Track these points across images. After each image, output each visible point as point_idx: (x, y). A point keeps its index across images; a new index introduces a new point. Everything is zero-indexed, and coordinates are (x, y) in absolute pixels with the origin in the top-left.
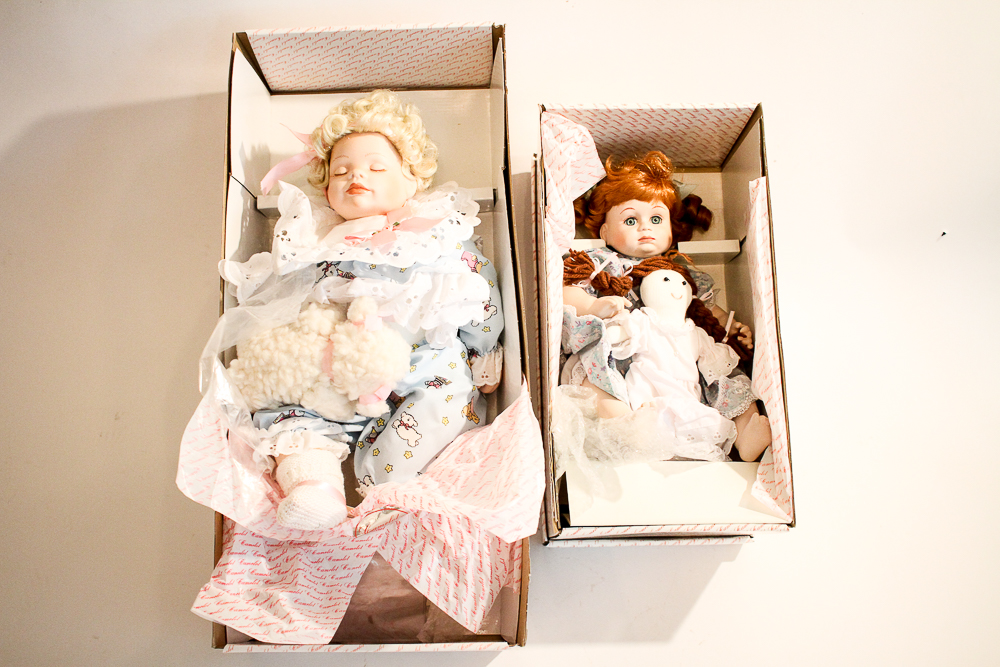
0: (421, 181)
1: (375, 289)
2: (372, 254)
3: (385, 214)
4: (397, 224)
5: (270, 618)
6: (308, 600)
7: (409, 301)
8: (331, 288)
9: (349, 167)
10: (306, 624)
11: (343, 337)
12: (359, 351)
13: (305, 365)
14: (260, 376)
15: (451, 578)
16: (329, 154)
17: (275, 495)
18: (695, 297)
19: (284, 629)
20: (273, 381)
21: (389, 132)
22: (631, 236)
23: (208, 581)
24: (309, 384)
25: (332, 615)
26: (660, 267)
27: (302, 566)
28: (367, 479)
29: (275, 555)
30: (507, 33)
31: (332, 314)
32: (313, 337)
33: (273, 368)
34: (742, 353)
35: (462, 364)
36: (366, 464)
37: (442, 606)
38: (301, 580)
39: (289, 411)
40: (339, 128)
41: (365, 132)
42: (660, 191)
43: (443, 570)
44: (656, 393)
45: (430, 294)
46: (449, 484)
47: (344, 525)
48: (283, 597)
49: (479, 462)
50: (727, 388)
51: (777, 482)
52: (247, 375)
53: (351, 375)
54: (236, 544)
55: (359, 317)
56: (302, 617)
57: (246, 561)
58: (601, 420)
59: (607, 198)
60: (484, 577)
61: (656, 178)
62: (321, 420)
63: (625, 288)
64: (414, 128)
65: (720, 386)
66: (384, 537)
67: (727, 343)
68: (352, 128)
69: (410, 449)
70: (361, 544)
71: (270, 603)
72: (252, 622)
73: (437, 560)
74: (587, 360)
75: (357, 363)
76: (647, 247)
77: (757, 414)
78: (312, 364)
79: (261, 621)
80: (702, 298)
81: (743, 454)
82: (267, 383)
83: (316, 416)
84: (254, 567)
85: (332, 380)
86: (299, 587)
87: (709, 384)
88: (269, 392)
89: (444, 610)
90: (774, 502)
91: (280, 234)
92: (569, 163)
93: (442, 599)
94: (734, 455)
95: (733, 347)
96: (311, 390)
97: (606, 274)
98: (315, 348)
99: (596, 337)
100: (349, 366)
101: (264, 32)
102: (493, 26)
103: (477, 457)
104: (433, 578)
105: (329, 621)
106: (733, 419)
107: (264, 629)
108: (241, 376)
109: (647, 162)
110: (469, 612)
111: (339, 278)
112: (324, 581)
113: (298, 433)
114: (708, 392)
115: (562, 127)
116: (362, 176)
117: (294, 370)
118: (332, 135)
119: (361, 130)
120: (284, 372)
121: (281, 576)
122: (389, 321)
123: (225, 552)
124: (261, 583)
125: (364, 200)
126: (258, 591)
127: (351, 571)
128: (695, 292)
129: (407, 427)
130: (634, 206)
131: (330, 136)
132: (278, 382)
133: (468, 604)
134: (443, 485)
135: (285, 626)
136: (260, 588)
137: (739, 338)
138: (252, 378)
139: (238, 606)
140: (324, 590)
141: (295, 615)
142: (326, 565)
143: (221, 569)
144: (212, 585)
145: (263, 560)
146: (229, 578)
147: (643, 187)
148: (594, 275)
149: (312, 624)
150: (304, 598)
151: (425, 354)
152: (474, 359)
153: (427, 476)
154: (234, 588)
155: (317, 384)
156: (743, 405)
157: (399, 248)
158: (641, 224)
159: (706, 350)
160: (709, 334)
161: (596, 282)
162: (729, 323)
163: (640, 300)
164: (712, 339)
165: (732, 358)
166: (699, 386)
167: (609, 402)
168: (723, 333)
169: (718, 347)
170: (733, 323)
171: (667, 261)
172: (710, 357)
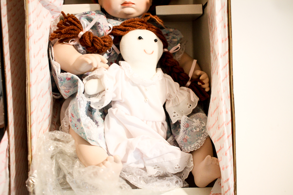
18: (166, 50)
22: (116, 1)
26: (136, 28)
44: (130, 135)
50: (187, 126)
63: (105, 46)
65: (182, 125)
67: (189, 87)
74: (70, 108)
76: (128, 10)
77: (209, 156)
80: (172, 51)
81: (197, 182)
87: (174, 122)
94: (191, 182)
95: (193, 90)
97: (90, 34)
106: (191, 152)
114: (172, 128)
128: (165, 46)
137: (199, 83)
148: (81, 33)
156: (199, 141)
159: (172, 94)
160: (175, 80)
161: (82, 41)
162: (192, 70)
163: (120, 55)
164: (177, 84)
165: (192, 99)
166: (166, 124)
167: (85, 147)
168: (187, 78)
169: (181, 91)
170: (195, 70)
171: (143, 22)
172: (175, 100)
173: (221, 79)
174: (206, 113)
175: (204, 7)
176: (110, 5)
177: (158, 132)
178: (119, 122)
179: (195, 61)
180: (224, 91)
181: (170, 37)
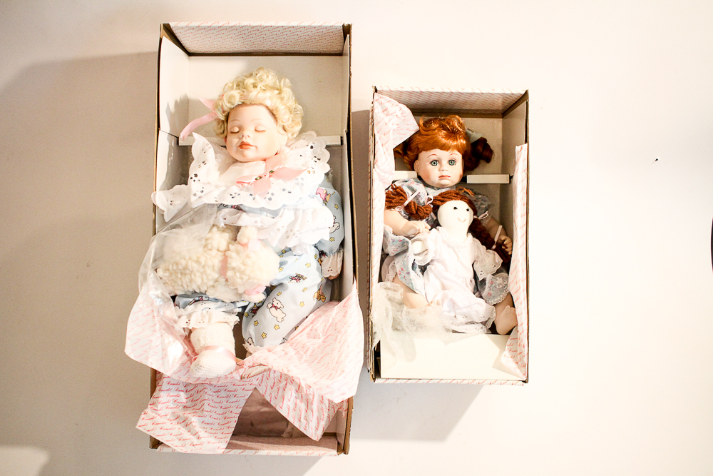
0: (290, 135)
1: (256, 222)
2: (254, 198)
3: (265, 160)
4: (272, 172)
5: (186, 435)
6: (211, 420)
7: (279, 230)
8: (228, 217)
9: (241, 128)
10: (209, 439)
11: (234, 255)
12: (244, 264)
13: (209, 271)
14: (179, 276)
15: (303, 406)
16: (227, 117)
17: (190, 352)
18: (475, 217)
19: (195, 443)
20: (187, 280)
21: (268, 103)
22: (434, 173)
23: (146, 408)
24: (211, 283)
25: (226, 431)
26: (452, 199)
27: (207, 397)
28: (250, 340)
29: (189, 388)
30: (353, 31)
31: (227, 236)
32: (214, 252)
33: (188, 272)
34: (504, 258)
35: (315, 263)
36: (249, 331)
37: (296, 425)
38: (206, 407)
39: (198, 297)
40: (233, 101)
41: (251, 104)
42: (455, 143)
43: (298, 401)
44: (444, 288)
45: (293, 223)
46: (302, 353)
47: (234, 373)
48: (195, 420)
49: (322, 338)
50: (492, 283)
51: (518, 352)
52: (171, 274)
53: (239, 281)
54: (164, 384)
55: (245, 241)
56: (206, 435)
57: (171, 394)
58: (405, 307)
59: (420, 146)
60: (324, 407)
61: (453, 133)
62: (220, 303)
63: (427, 214)
64: (286, 98)
65: (487, 282)
66: (260, 379)
67: (494, 250)
68: (243, 101)
69: (278, 323)
70: (245, 383)
71: (186, 423)
72: (174, 438)
73: (294, 394)
74: (398, 263)
75: (242, 273)
76: (444, 182)
77: (508, 306)
78: (214, 270)
79: (180, 436)
80: (479, 218)
81: (499, 329)
82: (184, 281)
83: (216, 300)
84: (176, 398)
85: (227, 280)
86: (205, 413)
87: (480, 280)
88: (185, 286)
89: (298, 427)
90: (515, 365)
91: (193, 176)
92: (391, 132)
93: (296, 420)
94: (493, 330)
95: (498, 253)
96: (213, 286)
97: (414, 203)
98: (216, 260)
99: (405, 248)
100: (238, 275)
101: (183, 24)
102: (343, 26)
103: (321, 335)
104: (292, 407)
105: (224, 436)
106: (494, 305)
107: (182, 442)
108: (167, 274)
109: (447, 122)
110: (314, 428)
111: (232, 209)
112: (221, 405)
113: (205, 311)
114: (479, 285)
115: (387, 105)
116: (249, 136)
117: (202, 274)
118: (229, 105)
119: (248, 103)
120: (195, 275)
121: (194, 403)
122: (264, 242)
123: (158, 388)
124: (181, 408)
125: (250, 153)
126: (179, 414)
127: (239, 399)
128: (475, 213)
129: (276, 308)
130: (437, 153)
131: (227, 106)
132: (191, 281)
133: (313, 424)
134: (298, 353)
135: (195, 441)
136: (180, 412)
137: (503, 247)
138: (174, 277)
139: (165, 426)
140: (221, 411)
141: (202, 433)
142: (223, 394)
143: (155, 400)
144: (149, 410)
145: (182, 394)
146: (160, 406)
147: (444, 141)
148: (406, 203)
149: (213, 440)
150: (207, 420)
151: (289, 259)
152: (323, 258)
153: (288, 345)
154: (162, 413)
155: (217, 283)
156: (501, 296)
157: (273, 194)
158: (441, 166)
159: (480, 255)
160: (483, 244)
161: (408, 208)
162: (498, 235)
163: (437, 220)
164: (484, 247)
165: (497, 261)
166: (473, 280)
167: (411, 295)
168: (493, 242)
169: (488, 254)
170: (500, 235)
171: (457, 194)
172: (482, 260)
173: (519, 246)
174: (508, 272)
175: (511, 178)
176: (428, 177)
177: (467, 286)
178: (436, 276)
179: (501, 227)
180: (521, 255)
181: (479, 203)
